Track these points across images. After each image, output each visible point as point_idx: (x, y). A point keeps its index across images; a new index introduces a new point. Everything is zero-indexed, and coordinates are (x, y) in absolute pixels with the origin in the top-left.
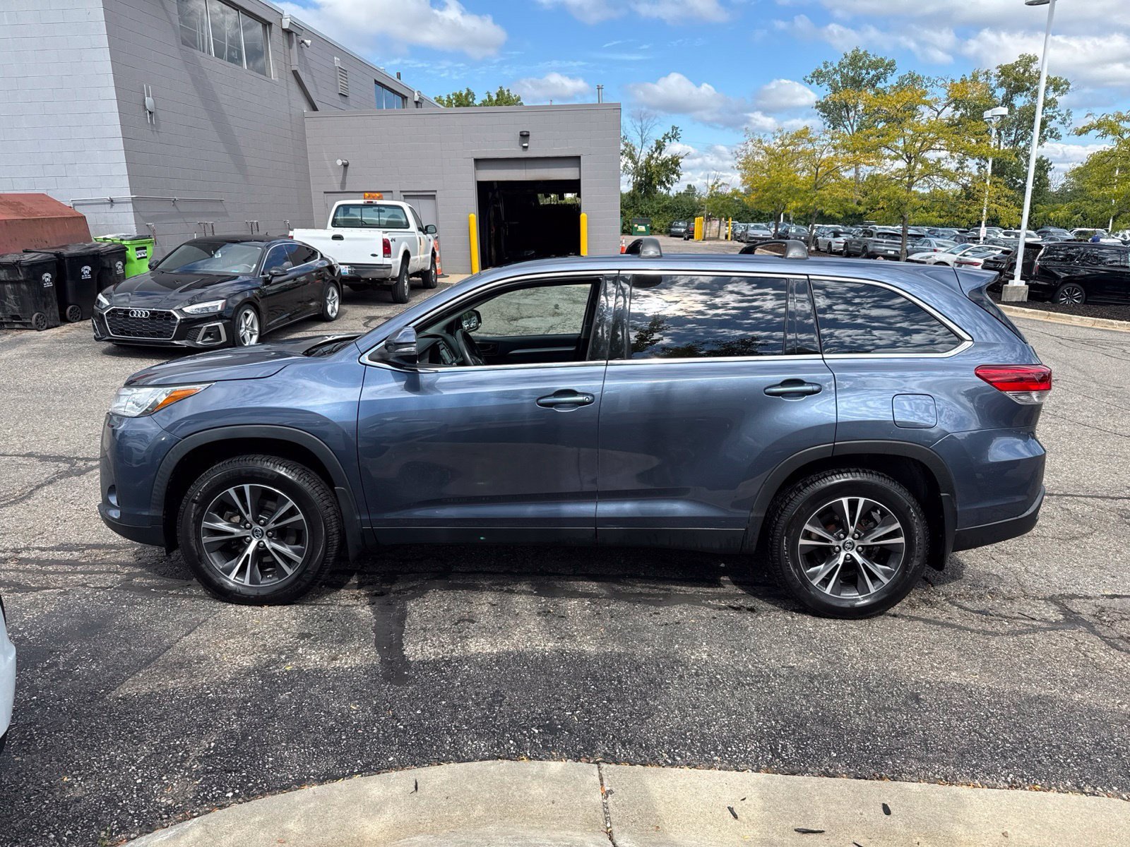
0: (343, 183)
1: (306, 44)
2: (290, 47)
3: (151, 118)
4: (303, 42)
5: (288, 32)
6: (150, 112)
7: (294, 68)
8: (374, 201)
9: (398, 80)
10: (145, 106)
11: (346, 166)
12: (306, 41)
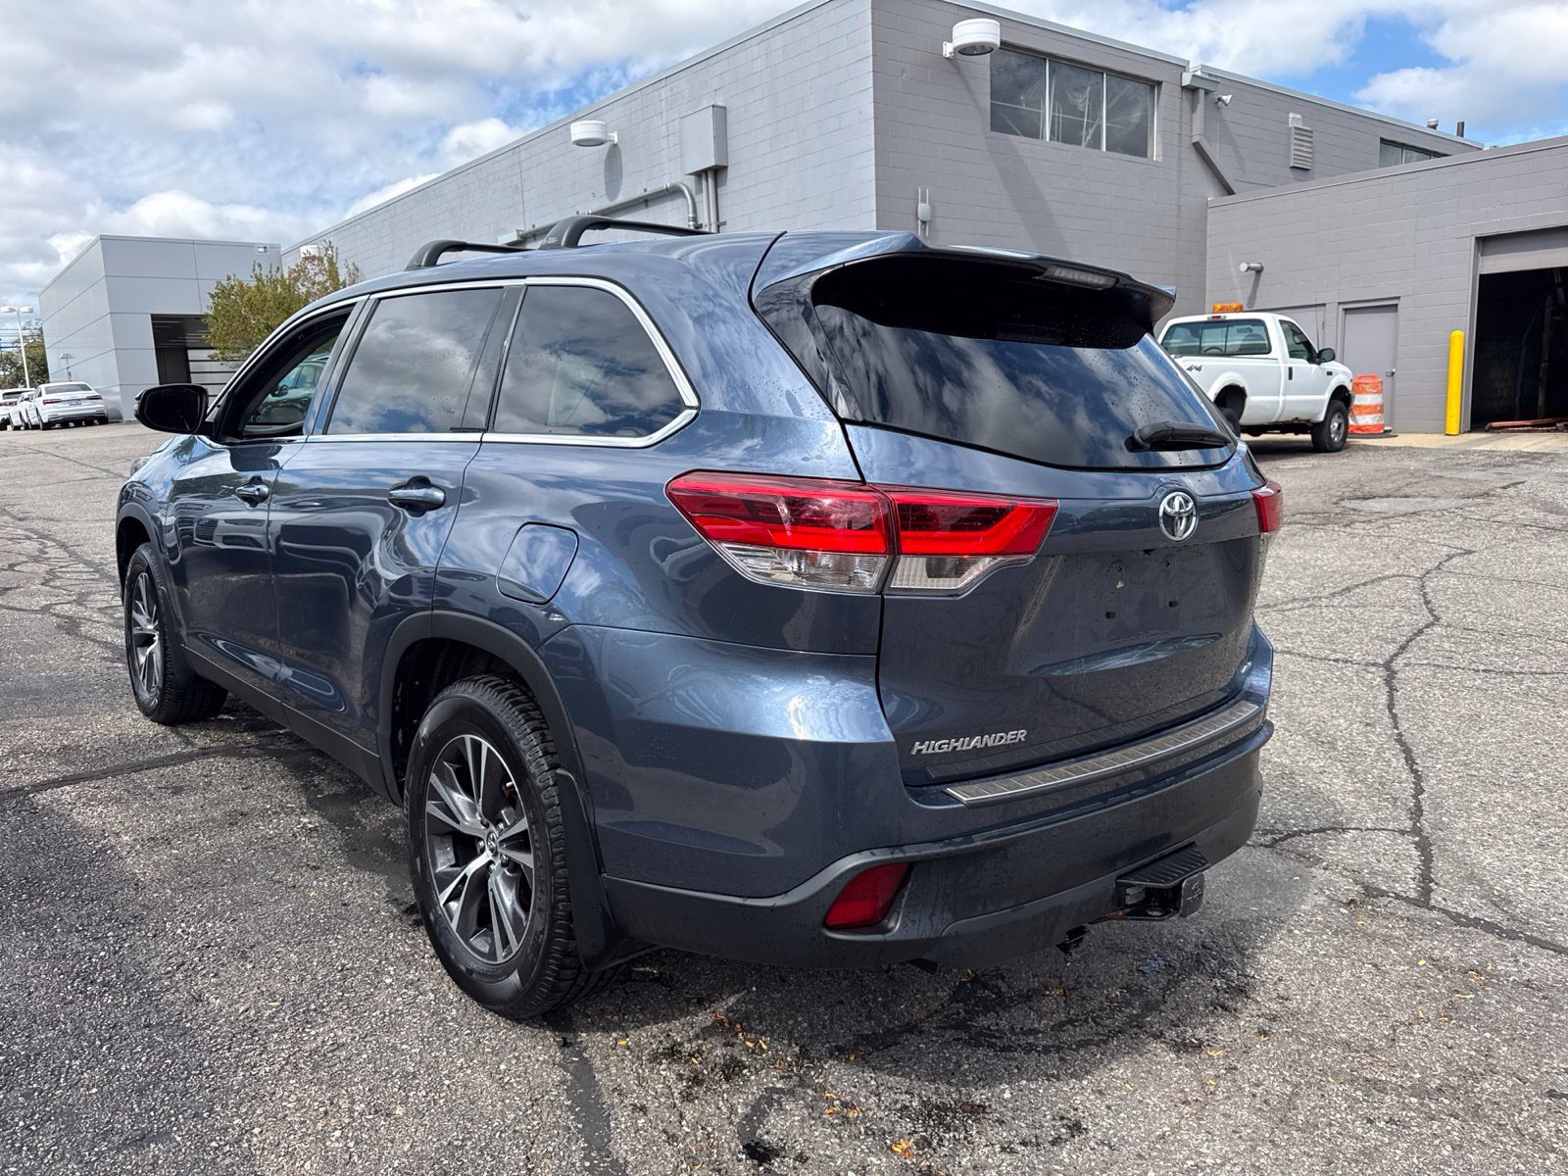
0: (1252, 299)
1: (1223, 101)
2: (1193, 110)
3: (924, 230)
4: (1220, 99)
5: (1191, 90)
6: (924, 222)
7: (1195, 139)
8: (1222, 315)
9: (1459, 139)
10: (917, 214)
11: (1259, 271)
12: (1224, 98)
